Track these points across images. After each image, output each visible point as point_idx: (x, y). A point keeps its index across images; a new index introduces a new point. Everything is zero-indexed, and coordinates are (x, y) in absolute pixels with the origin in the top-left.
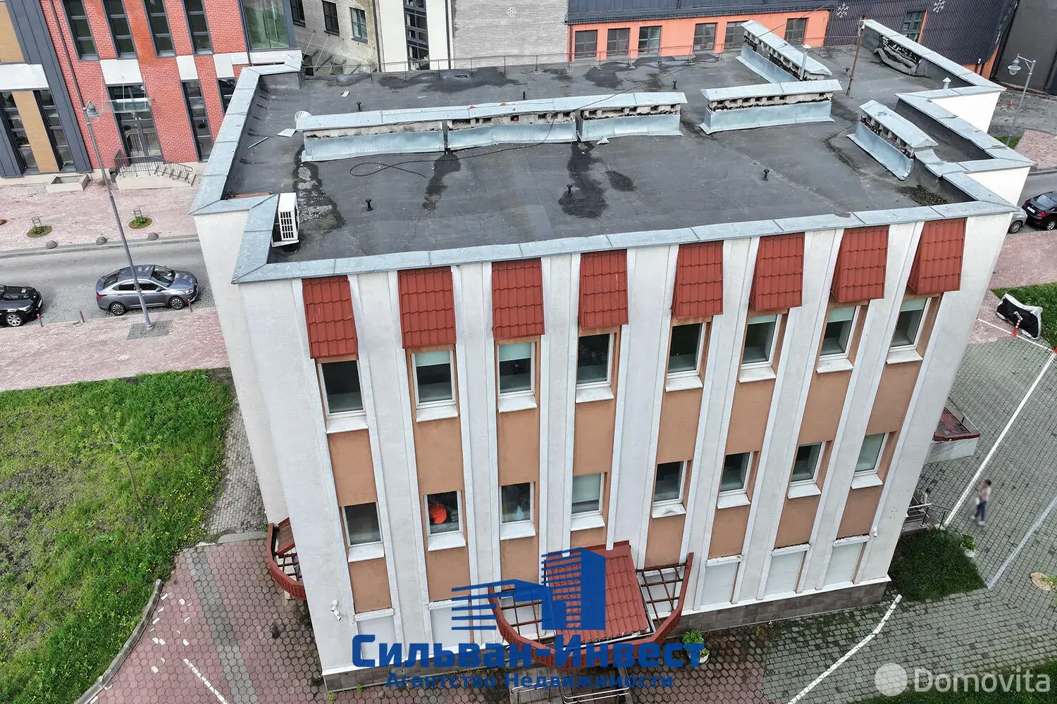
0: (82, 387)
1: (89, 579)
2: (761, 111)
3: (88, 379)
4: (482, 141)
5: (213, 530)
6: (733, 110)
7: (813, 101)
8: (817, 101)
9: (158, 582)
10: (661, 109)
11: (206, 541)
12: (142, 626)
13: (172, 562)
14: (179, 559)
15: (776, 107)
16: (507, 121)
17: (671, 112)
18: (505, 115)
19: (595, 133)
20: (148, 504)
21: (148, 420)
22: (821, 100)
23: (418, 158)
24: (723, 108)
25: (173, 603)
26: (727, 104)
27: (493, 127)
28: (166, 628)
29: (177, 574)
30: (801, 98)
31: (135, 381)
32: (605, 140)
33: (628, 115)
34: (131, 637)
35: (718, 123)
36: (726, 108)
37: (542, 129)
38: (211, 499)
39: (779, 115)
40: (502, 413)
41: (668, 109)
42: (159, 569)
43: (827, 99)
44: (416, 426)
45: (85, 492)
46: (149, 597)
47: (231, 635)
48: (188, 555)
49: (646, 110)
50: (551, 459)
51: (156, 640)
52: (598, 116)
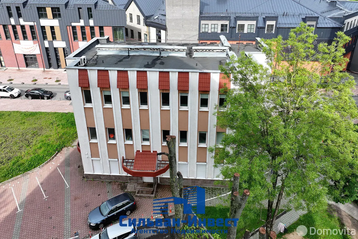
0: (56, 113)
1: (43, 149)
2: (208, 53)
3: (57, 112)
4: (137, 54)
5: (73, 145)
6: (199, 52)
7: (221, 52)
8: (222, 52)
9: (57, 152)
10: (181, 50)
11: (71, 147)
12: (51, 159)
13: (61, 149)
14: (64, 149)
15: (211, 52)
16: (143, 49)
17: (183, 51)
18: (142, 48)
19: (164, 54)
20: (61, 138)
21: (67, 121)
22: (223, 52)
23: (121, 56)
24: (197, 51)
25: (59, 157)
26: (198, 50)
27: (140, 51)
28: (56, 161)
29: (62, 152)
30: (218, 51)
31: (67, 113)
32: (166, 56)
33: (172, 51)
34: (48, 161)
35: (195, 55)
36: (198, 51)
37: (151, 52)
38: (74, 139)
39: (212, 55)
40: (122, 108)
41: (182, 50)
42: (58, 150)
43: (225, 51)
44: (103, 109)
45: (48, 133)
46: (54, 154)
47: (69, 165)
48: (66, 149)
49: (177, 50)
50: (135, 123)
51: (53, 163)
52: (165, 51)
